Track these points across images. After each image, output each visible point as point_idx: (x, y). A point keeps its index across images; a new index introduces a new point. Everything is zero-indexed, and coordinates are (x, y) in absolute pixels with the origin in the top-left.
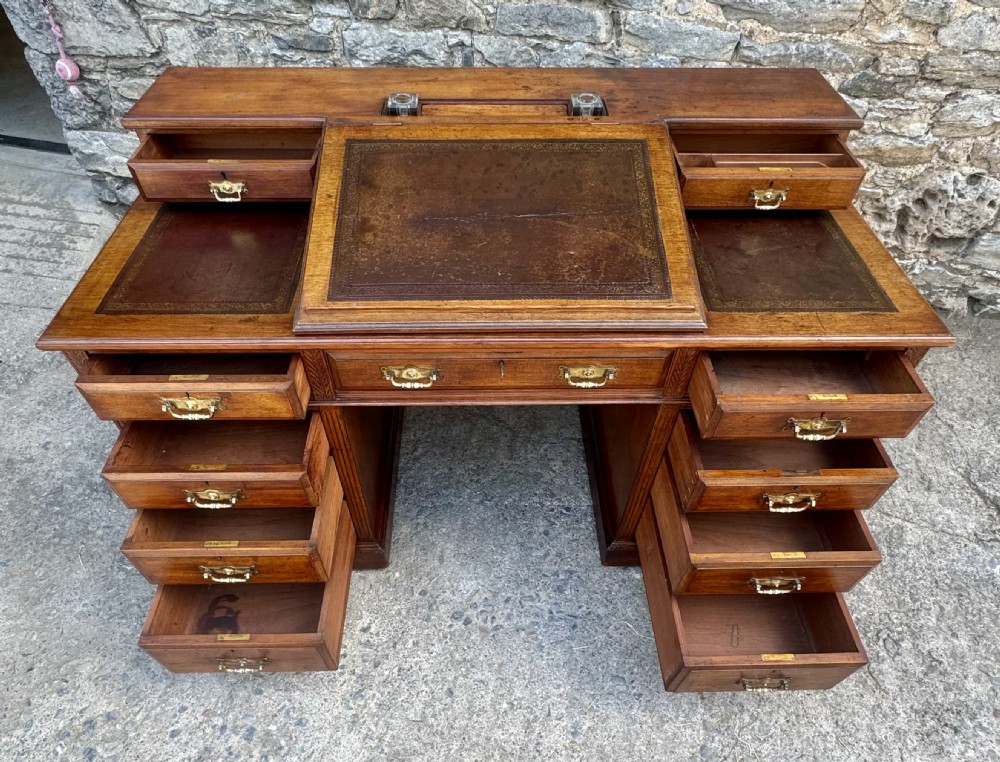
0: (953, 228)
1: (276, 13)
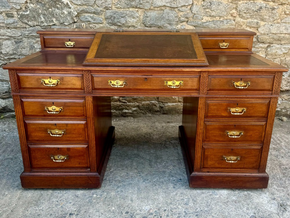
0: (285, 87)
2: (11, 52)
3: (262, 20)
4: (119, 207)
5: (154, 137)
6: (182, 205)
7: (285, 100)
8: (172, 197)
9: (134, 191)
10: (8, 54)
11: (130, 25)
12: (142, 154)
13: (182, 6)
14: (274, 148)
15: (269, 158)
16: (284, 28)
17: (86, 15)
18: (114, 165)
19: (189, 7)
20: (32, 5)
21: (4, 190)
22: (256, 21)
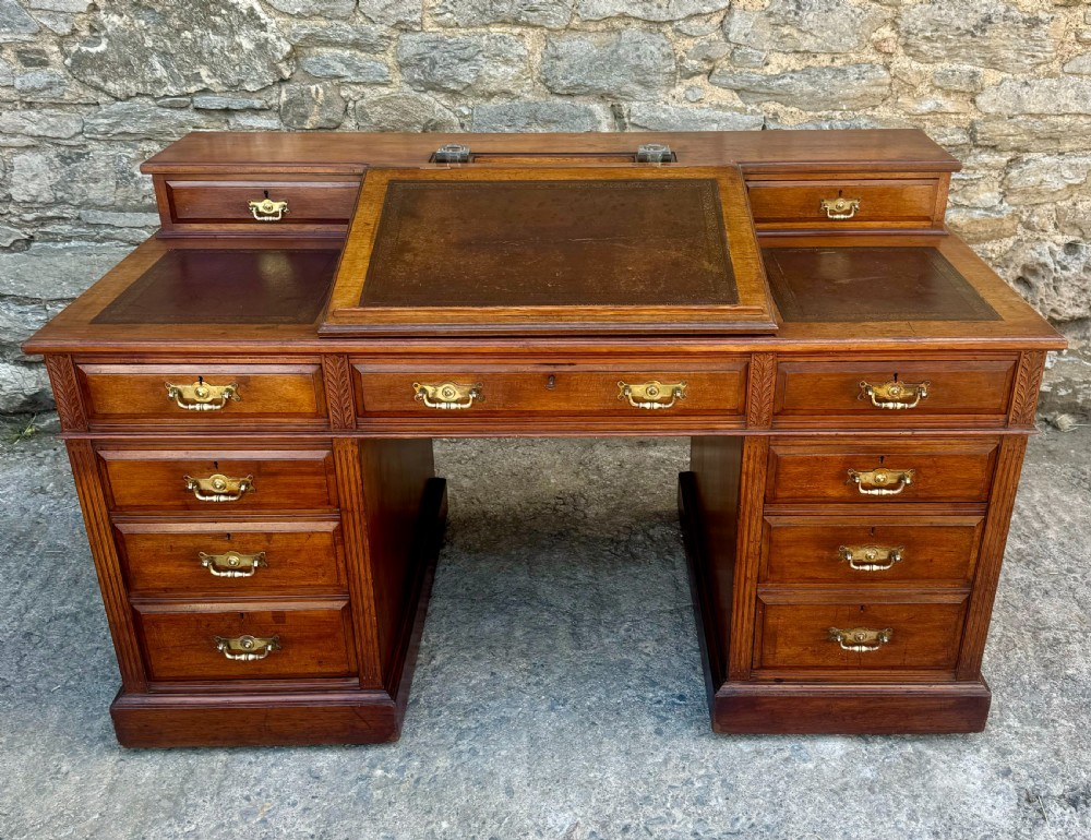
0: (1070, 306)
1: (179, 130)
2: (46, 196)
3: (992, 64)
4: (465, 818)
5: (591, 512)
6: (685, 806)
7: (1071, 352)
8: (651, 774)
9: (518, 750)
10: (34, 202)
11: (492, 88)
12: (545, 589)
13: (690, 17)
14: (1019, 552)
15: (999, 596)
16: (1071, 93)
17: (326, 52)
18: (447, 639)
19: (716, 20)
20: (115, 18)
21: (57, 755)
22: (967, 67)
